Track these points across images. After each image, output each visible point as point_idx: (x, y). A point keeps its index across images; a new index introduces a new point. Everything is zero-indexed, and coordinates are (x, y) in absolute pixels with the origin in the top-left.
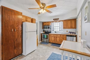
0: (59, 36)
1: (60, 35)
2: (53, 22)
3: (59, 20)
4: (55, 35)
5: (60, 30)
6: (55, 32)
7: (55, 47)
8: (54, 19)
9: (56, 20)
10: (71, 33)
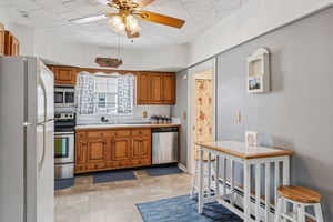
0: (127, 133)
1: (130, 129)
2: (92, 71)
3: (120, 68)
4: (106, 134)
5: (119, 112)
6: (103, 119)
7: (117, 183)
8: (98, 60)
9: (109, 64)
10: (160, 121)
